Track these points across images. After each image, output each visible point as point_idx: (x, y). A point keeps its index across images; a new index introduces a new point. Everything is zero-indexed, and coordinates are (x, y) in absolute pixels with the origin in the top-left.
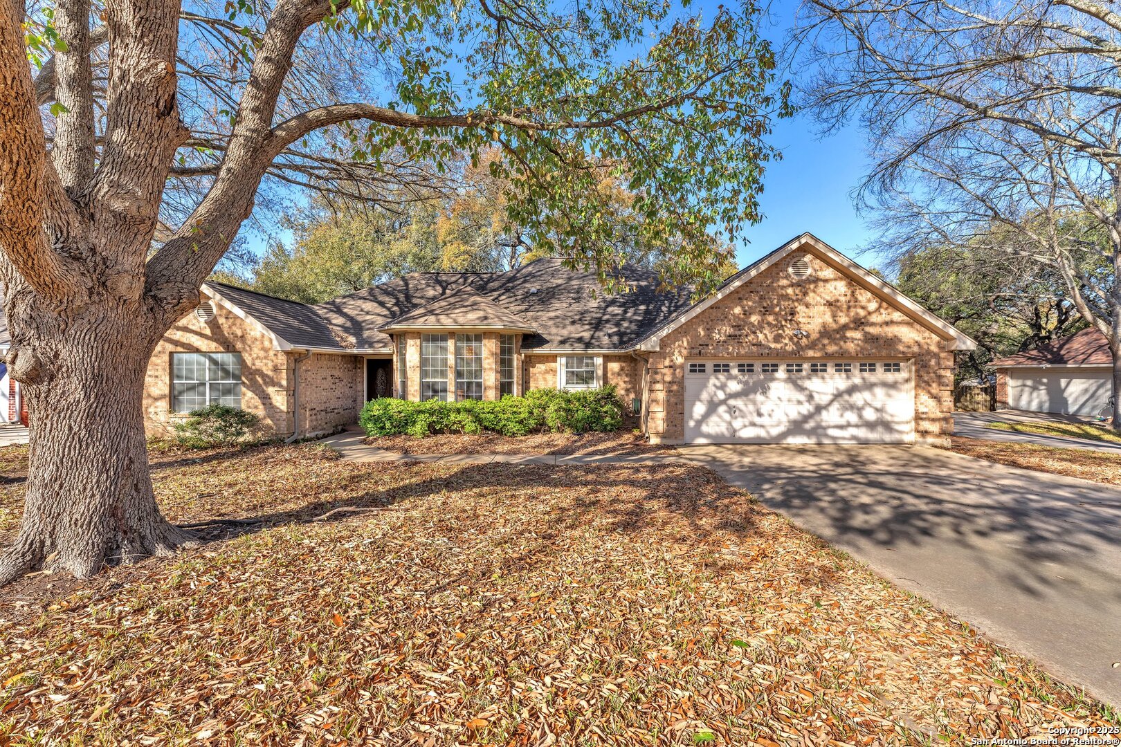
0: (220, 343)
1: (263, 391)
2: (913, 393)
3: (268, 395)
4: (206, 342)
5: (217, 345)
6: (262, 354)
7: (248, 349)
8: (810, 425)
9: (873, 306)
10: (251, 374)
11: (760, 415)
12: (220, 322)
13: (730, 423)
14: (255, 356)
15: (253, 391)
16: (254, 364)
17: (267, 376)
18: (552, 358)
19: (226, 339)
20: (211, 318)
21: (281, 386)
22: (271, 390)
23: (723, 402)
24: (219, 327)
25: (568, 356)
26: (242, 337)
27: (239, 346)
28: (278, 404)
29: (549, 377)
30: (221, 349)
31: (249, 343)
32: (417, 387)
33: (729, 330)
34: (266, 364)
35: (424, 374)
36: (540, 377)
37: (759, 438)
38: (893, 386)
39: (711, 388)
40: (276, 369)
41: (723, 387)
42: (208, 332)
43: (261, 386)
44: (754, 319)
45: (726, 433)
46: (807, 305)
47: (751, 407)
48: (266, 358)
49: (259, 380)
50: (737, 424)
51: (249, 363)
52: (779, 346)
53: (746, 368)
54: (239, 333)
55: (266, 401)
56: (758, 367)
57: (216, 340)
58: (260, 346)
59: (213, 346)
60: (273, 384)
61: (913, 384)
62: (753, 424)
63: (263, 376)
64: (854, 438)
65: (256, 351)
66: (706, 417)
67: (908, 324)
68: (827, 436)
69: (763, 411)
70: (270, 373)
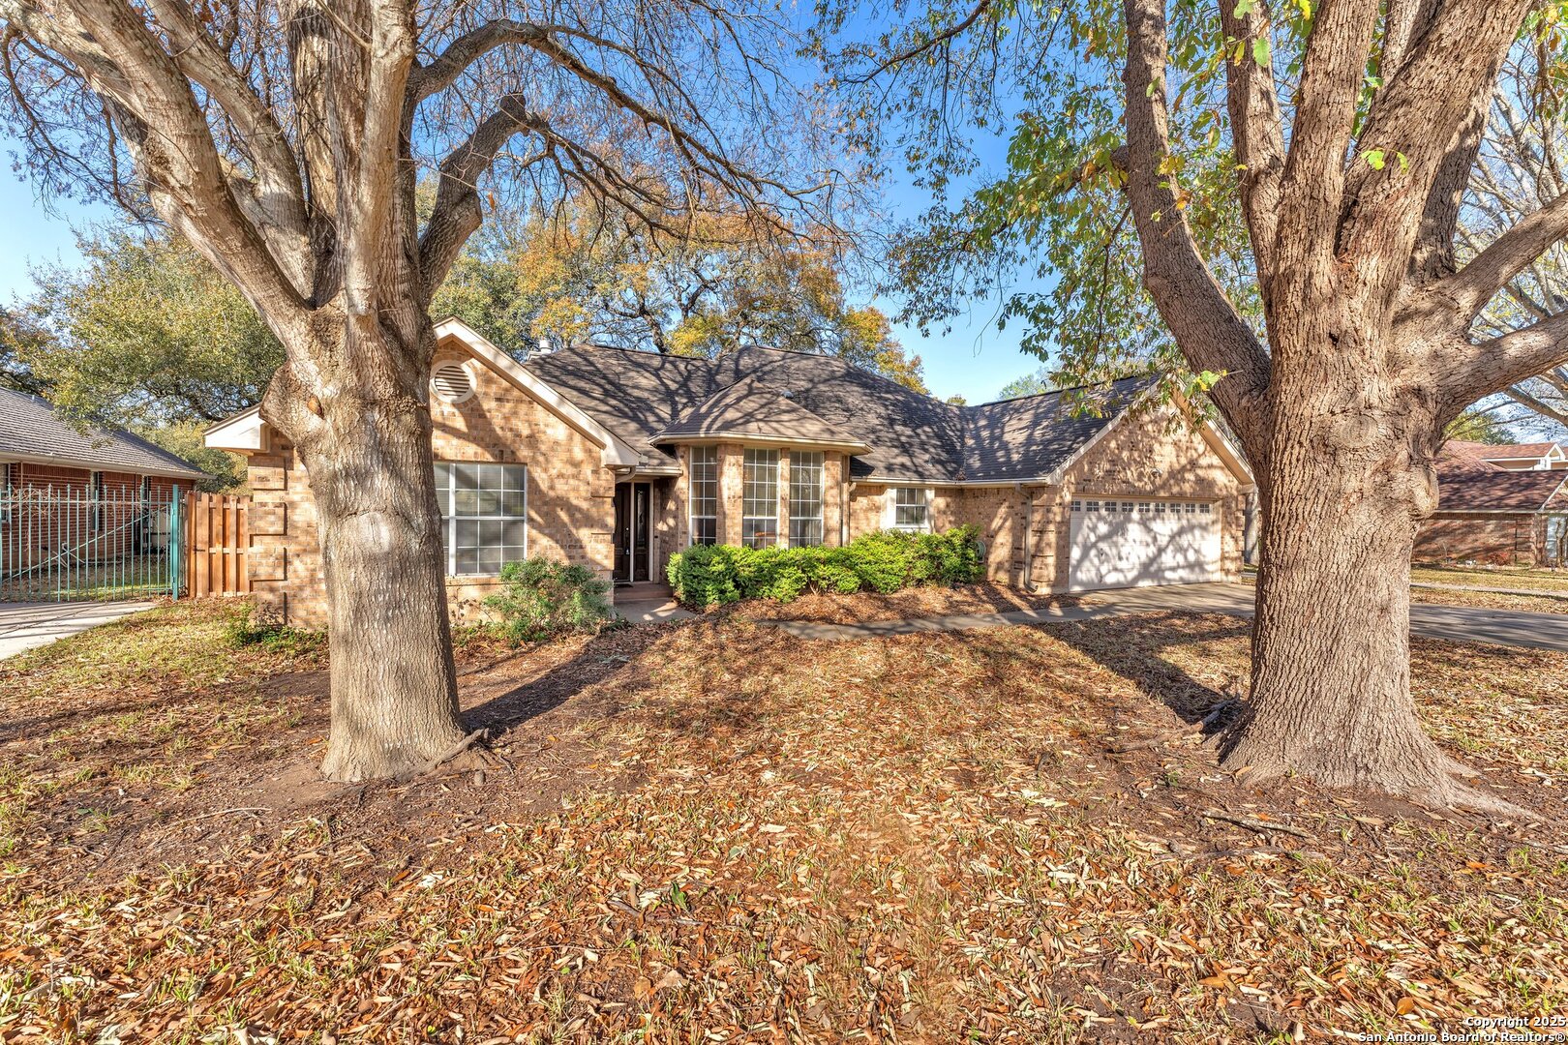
0: (486, 447)
1: (570, 534)
2: (1219, 535)
3: (578, 541)
4: (455, 441)
5: (480, 450)
6: (570, 470)
7: (541, 459)
8: (1153, 569)
9: (1201, 448)
10: (546, 503)
11: (1120, 558)
12: (486, 406)
13: (1098, 570)
14: (554, 472)
15: (551, 536)
16: (552, 488)
17: (579, 509)
18: (880, 489)
19: (498, 438)
20: (466, 397)
21: (604, 526)
22: (584, 534)
23: (1094, 545)
24: (482, 416)
25: (900, 488)
26: (531, 436)
27: (524, 453)
28: (598, 558)
29: (872, 515)
30: (488, 457)
31: (543, 448)
32: (739, 529)
33: (1107, 466)
34: (576, 489)
35: (748, 509)
36: (862, 515)
37: (1119, 583)
38: (1204, 528)
39: (1085, 530)
40: (595, 496)
41: (1094, 529)
42: (460, 423)
43: (564, 525)
44: (1125, 455)
45: (1096, 580)
46: (1161, 444)
47: (1114, 551)
48: (575, 477)
49: (564, 516)
50: (1104, 569)
51: (544, 486)
52: (1141, 484)
53: (1111, 507)
54: (525, 431)
55: (574, 552)
56: (1119, 508)
57: (475, 440)
58: (564, 456)
59: (471, 450)
60: (589, 521)
61: (1219, 526)
62: (1116, 569)
63: (571, 509)
64: (1181, 579)
65: (558, 465)
66: (1080, 561)
67: (1222, 468)
68: (1164, 578)
69: (1123, 555)
70: (585, 505)
